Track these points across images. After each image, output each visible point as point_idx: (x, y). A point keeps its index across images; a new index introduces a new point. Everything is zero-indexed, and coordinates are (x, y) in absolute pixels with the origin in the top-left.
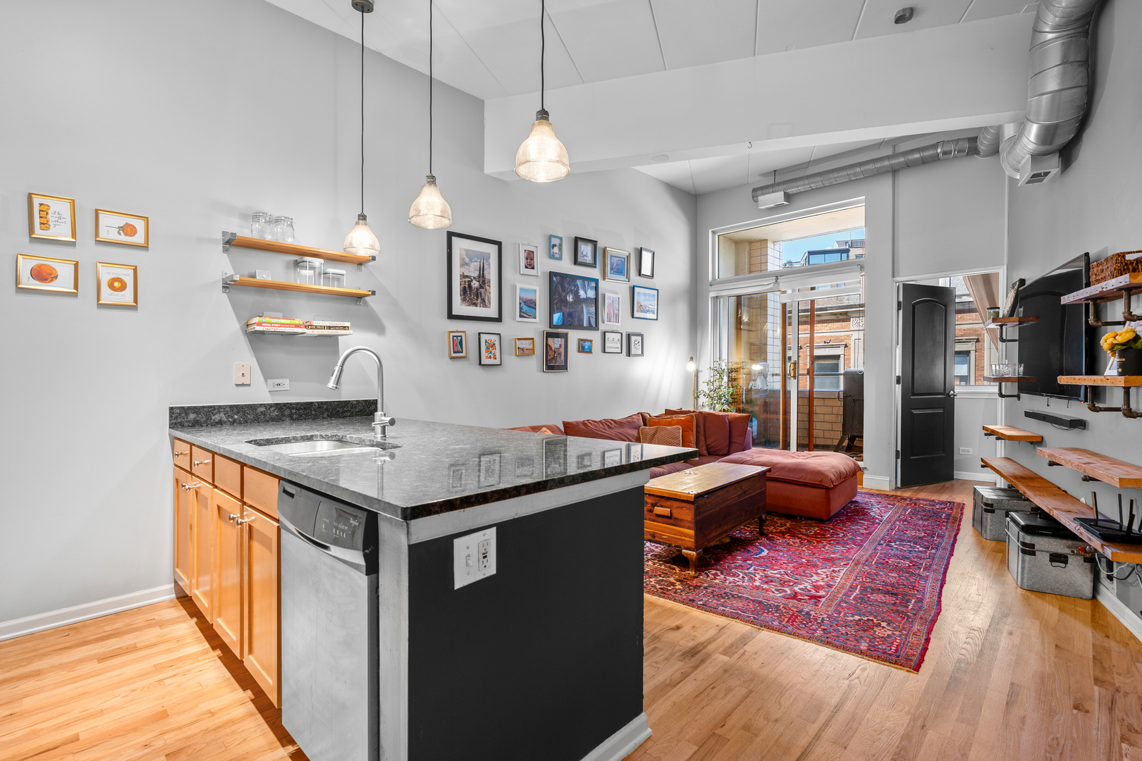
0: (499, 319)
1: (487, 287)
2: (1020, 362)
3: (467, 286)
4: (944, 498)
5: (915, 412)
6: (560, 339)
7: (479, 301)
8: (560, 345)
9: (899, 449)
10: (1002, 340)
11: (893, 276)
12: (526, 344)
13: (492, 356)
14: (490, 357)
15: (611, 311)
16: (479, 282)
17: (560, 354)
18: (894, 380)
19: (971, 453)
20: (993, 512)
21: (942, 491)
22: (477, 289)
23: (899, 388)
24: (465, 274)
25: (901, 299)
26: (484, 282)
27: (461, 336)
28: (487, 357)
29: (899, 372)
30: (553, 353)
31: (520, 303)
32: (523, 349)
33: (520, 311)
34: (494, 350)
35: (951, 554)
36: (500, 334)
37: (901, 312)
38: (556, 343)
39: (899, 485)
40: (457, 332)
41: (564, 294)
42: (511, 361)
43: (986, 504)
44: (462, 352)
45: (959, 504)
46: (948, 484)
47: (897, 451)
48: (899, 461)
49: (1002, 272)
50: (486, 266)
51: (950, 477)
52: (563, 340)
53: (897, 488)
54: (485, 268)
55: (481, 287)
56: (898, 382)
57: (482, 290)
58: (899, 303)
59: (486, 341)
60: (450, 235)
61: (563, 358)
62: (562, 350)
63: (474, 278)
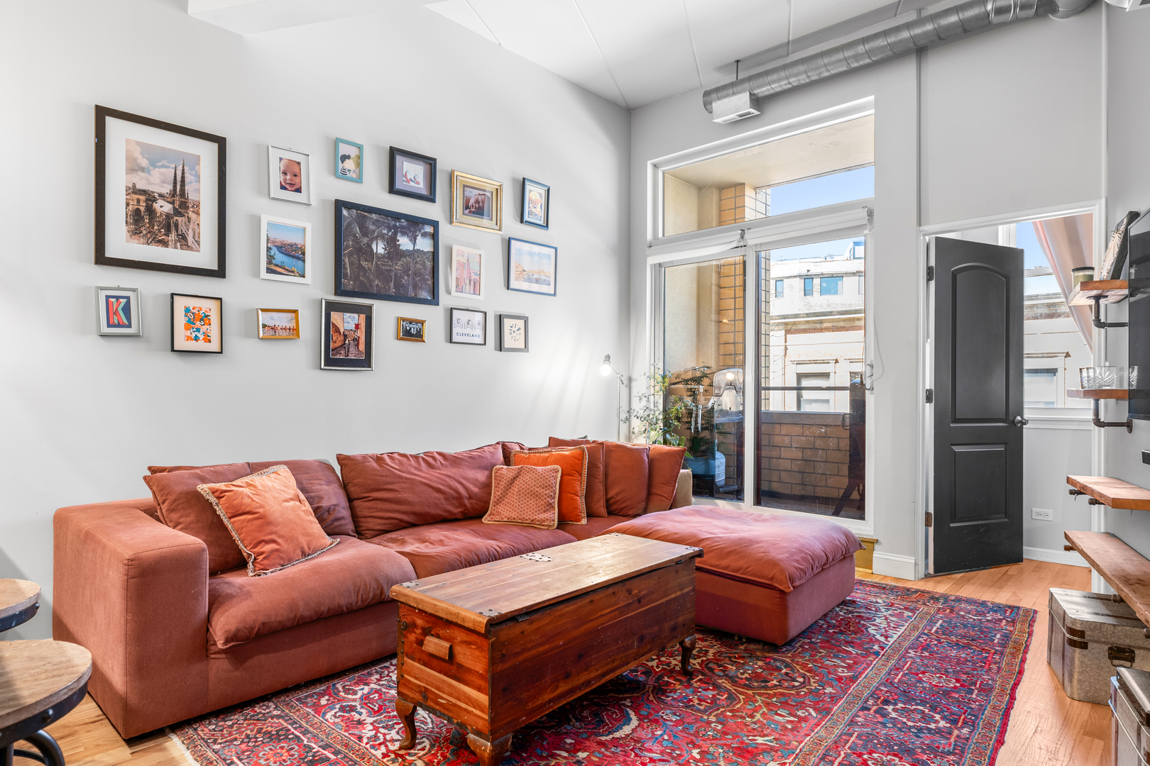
0: (220, 272)
1: (192, 215)
2: (1131, 365)
3: (142, 209)
4: (1003, 597)
5: (957, 449)
6: (356, 316)
7: (173, 236)
8: (357, 326)
9: (931, 510)
10: (1100, 324)
11: (920, 224)
12: (282, 321)
13: (201, 337)
14: (196, 339)
15: (465, 275)
16: (172, 203)
17: (356, 340)
18: (922, 396)
19: (1050, 518)
20: (1084, 646)
21: (998, 584)
22: (168, 216)
23: (929, 409)
24: (138, 187)
25: (932, 263)
26: (184, 205)
27: (128, 298)
28: (189, 338)
29: (929, 383)
30: (342, 338)
31: (269, 249)
32: (274, 328)
33: (269, 262)
34: (205, 327)
35: (1001, 742)
36: (221, 299)
37: (933, 283)
38: (347, 322)
39: (931, 570)
40: (119, 289)
41: (365, 240)
42: (243, 348)
43: (1072, 631)
44: (129, 326)
45: (1027, 611)
46: (1013, 569)
47: (928, 514)
48: (931, 530)
49: (1097, 211)
50: (188, 177)
51: (1016, 558)
52: (363, 317)
53: (927, 576)
54: (187, 180)
55: (177, 213)
56: (929, 399)
57: (180, 219)
58: (930, 270)
59: (187, 310)
60: (102, 114)
61: (362, 347)
62: (361, 334)
63: (161, 196)
